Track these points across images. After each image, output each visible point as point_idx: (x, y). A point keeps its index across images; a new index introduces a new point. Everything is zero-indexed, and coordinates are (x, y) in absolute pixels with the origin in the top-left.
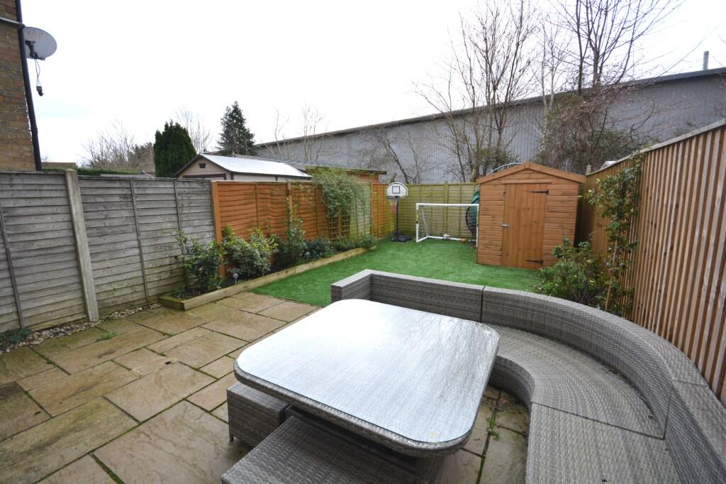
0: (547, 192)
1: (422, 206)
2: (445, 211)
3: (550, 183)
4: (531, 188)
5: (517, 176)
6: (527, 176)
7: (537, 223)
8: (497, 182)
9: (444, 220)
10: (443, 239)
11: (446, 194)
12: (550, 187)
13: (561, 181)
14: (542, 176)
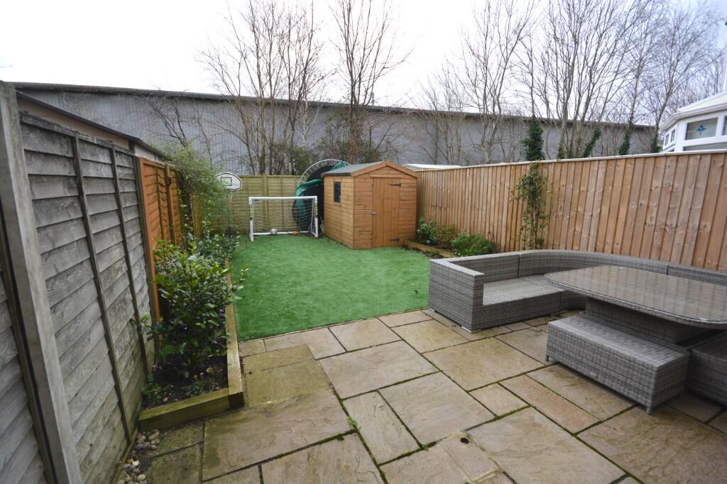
0: (400, 185)
1: (256, 200)
2: (266, 205)
3: (400, 178)
4: (391, 182)
5: (381, 171)
6: (387, 171)
7: (395, 209)
8: (367, 176)
9: (264, 214)
10: (272, 235)
11: (265, 186)
12: (402, 181)
13: (408, 177)
14: (396, 172)
